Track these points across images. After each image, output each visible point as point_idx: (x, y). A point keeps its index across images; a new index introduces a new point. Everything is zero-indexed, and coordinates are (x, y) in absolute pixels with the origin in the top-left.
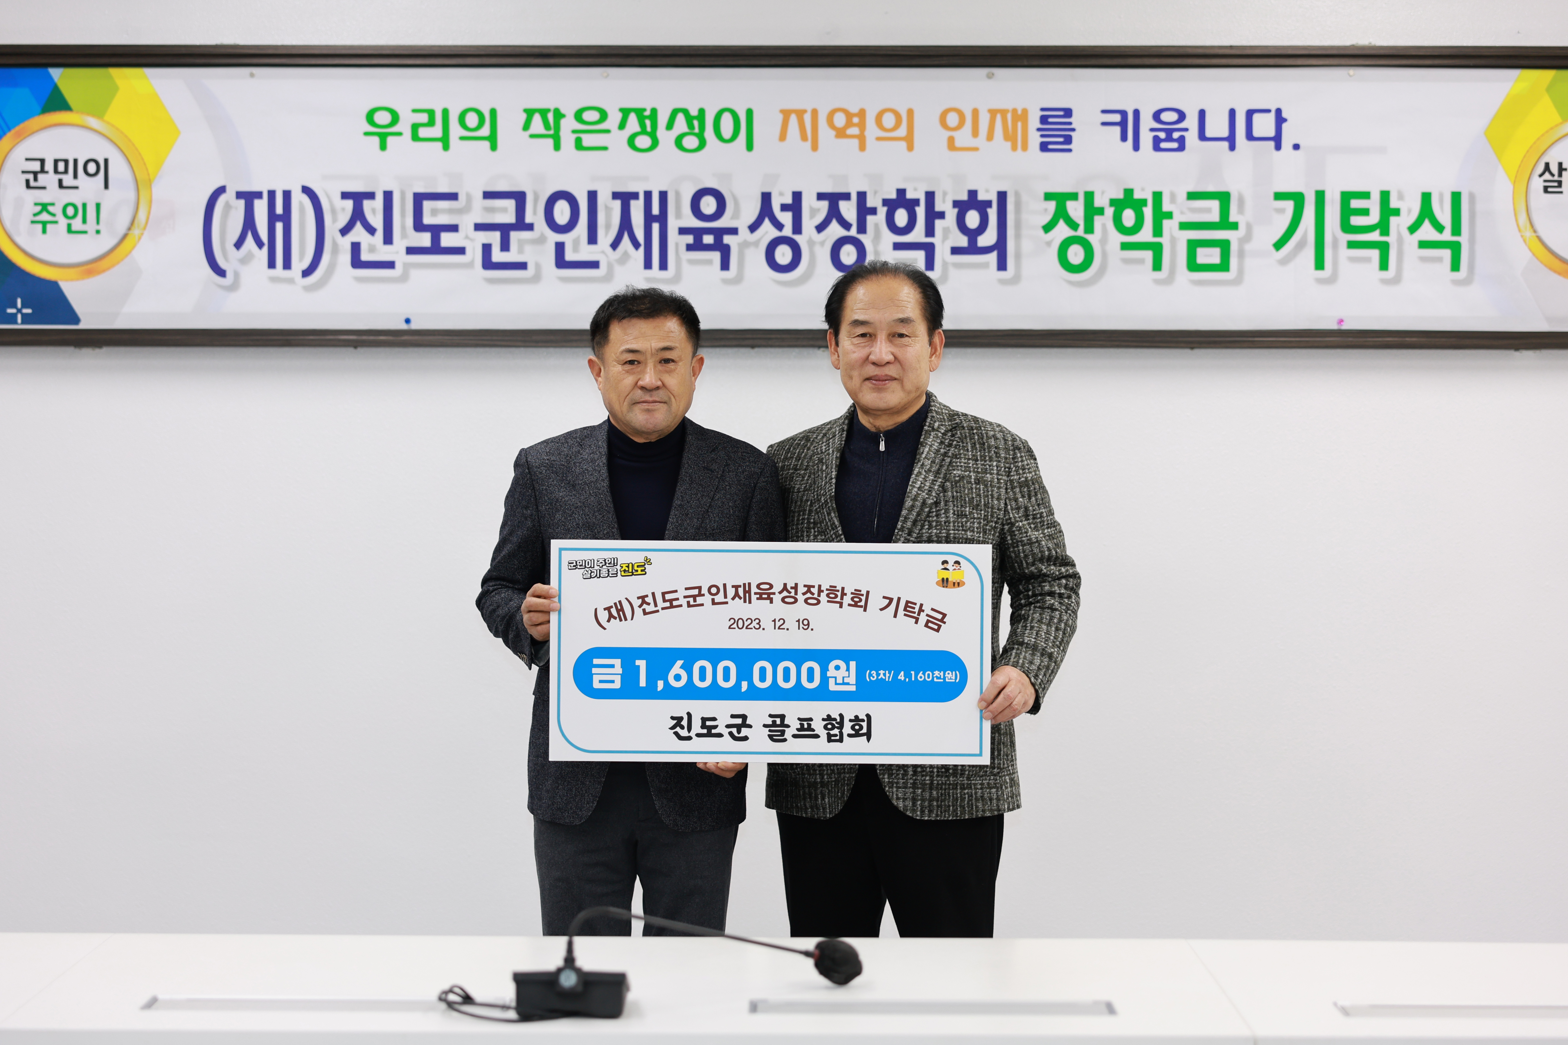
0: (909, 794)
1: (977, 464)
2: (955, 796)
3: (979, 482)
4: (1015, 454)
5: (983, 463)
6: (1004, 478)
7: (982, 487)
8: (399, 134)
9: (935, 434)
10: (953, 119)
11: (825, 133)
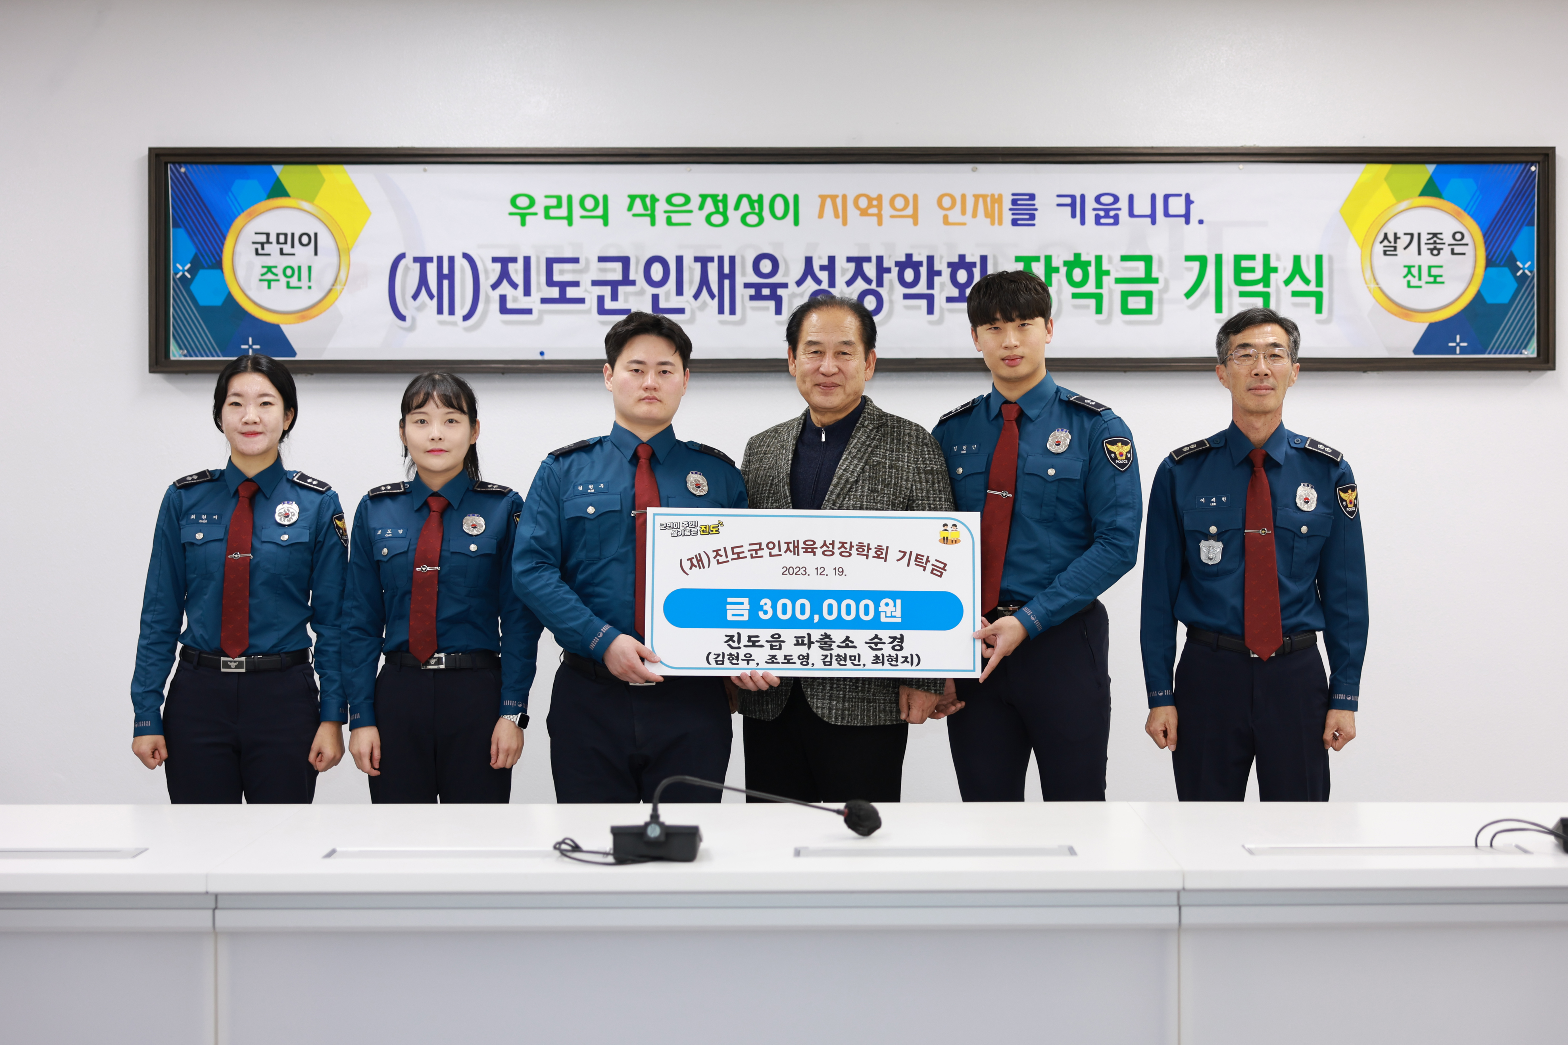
10: (947, 202)
11: (852, 212)
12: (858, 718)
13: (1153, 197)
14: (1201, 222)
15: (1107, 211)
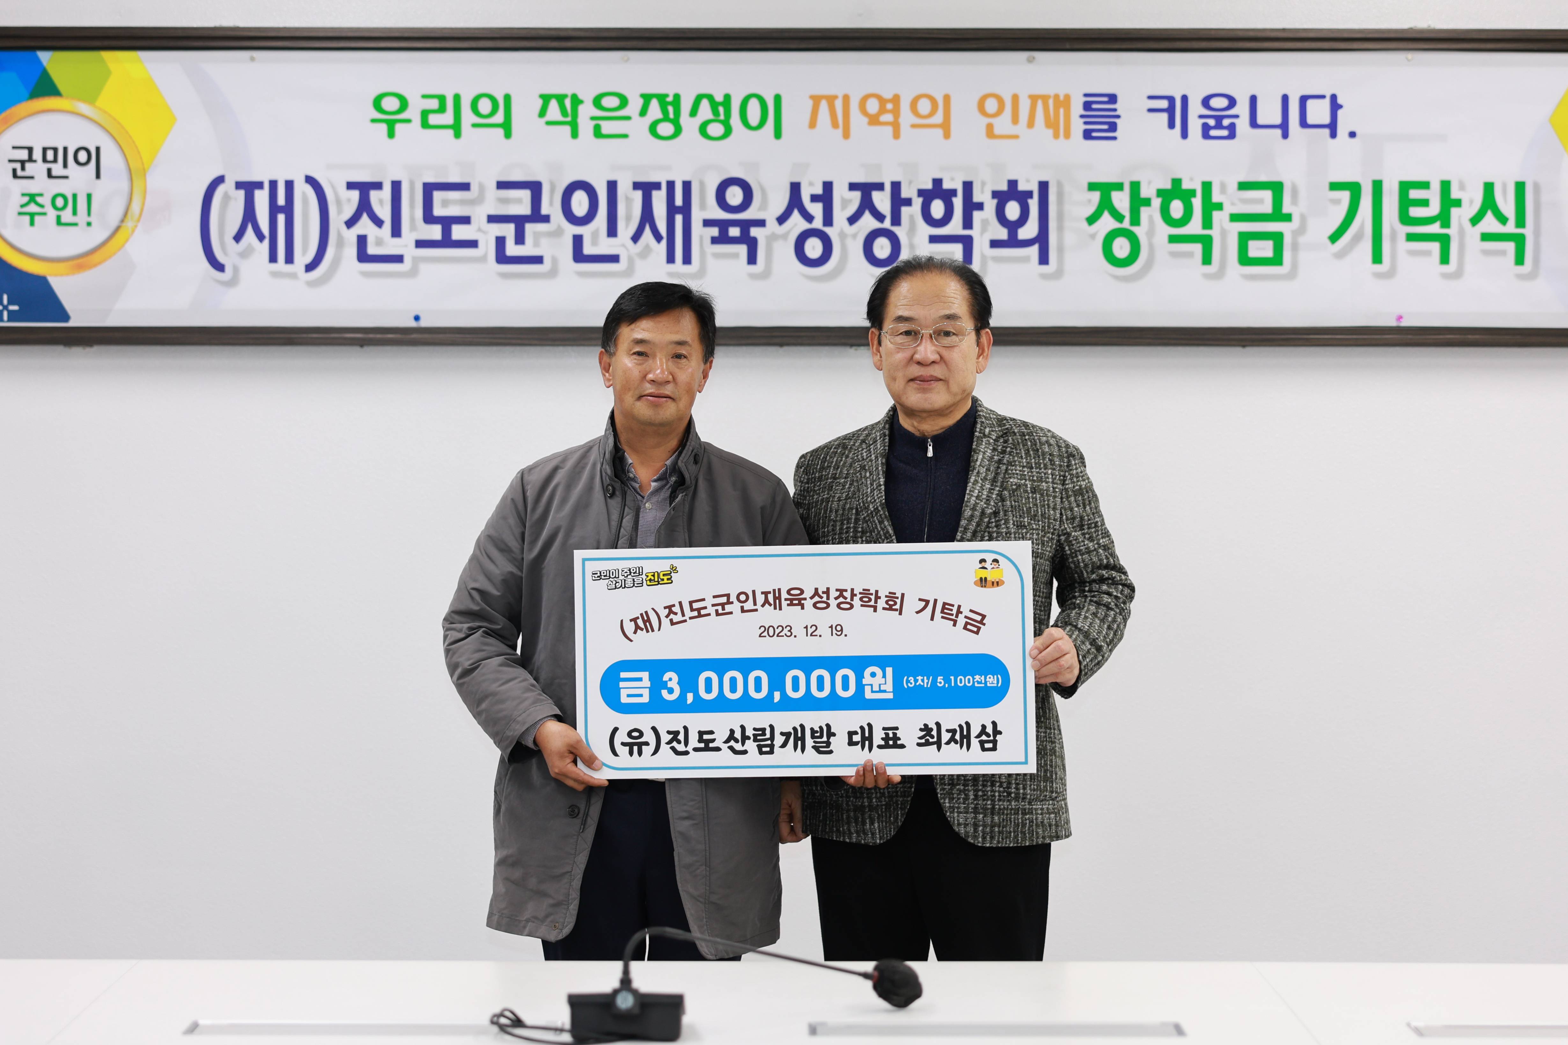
0: (970, 819)
1: (1032, 472)
2: (1016, 821)
3: (1035, 492)
4: (1069, 461)
5: (1038, 470)
6: (1059, 486)
7: (1038, 496)
8: (408, 121)
9: (987, 440)
10: (991, 106)
11: (857, 120)
12: (1011, 836)
13: (1285, 99)
14: (1352, 135)
15: (1218, 119)
